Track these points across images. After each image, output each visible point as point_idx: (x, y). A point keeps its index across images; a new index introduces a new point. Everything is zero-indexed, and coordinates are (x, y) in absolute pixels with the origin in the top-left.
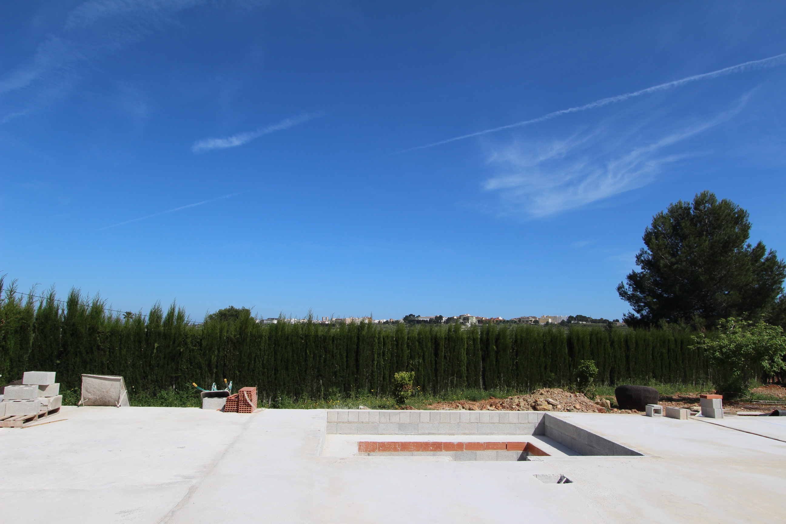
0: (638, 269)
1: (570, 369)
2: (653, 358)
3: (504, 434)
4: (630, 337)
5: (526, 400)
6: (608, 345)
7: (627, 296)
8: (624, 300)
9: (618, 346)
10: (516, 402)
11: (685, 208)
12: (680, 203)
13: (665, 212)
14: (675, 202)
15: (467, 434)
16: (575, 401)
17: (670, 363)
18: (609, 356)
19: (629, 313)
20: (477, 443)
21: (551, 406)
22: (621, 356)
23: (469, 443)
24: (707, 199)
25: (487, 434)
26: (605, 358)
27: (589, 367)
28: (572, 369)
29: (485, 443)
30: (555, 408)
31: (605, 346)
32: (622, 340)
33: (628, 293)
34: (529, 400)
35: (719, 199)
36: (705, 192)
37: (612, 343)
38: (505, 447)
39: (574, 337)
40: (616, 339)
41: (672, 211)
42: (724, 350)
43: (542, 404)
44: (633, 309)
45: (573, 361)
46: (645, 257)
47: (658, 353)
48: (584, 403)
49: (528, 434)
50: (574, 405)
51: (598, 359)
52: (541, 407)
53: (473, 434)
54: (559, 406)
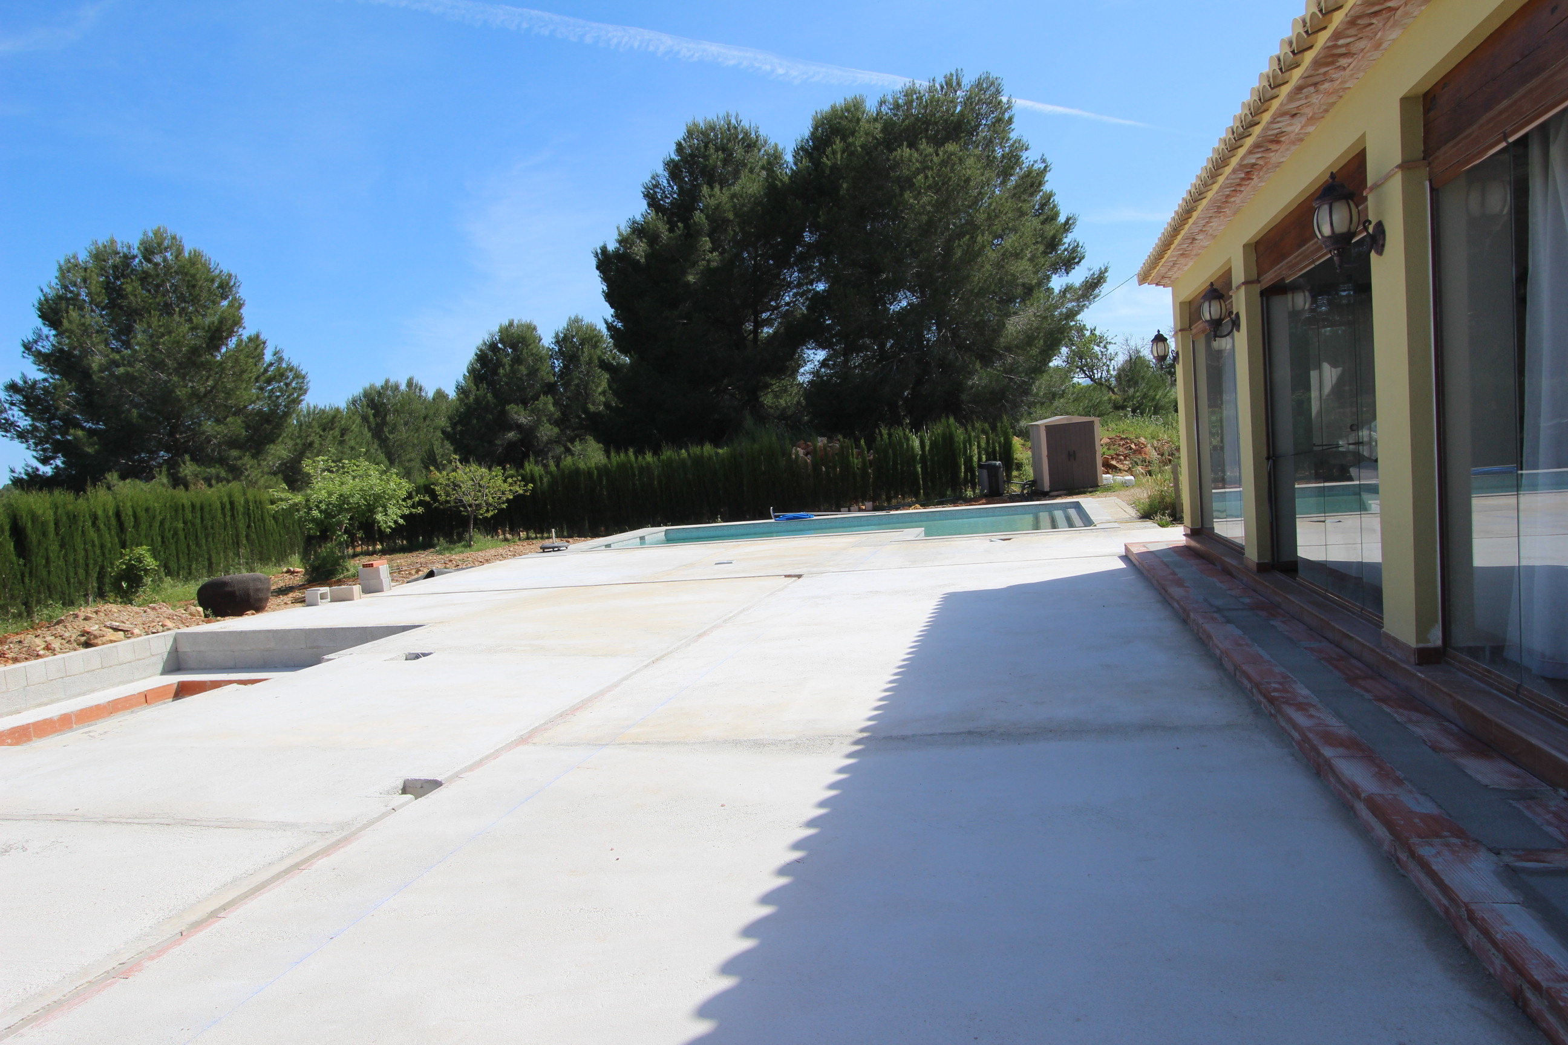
0: (35, 373)
1: (23, 582)
2: (163, 542)
3: (114, 685)
4: (123, 507)
5: (60, 636)
6: (89, 524)
7: (17, 431)
8: (8, 439)
9: (105, 525)
10: (39, 644)
11: (126, 256)
12: (113, 242)
13: (83, 257)
14: (102, 240)
15: (46, 704)
16: (159, 617)
17: (188, 546)
18: (94, 545)
19: (28, 466)
20: (96, 706)
21: (122, 633)
22: (112, 544)
23: (82, 710)
24: (166, 243)
25: (84, 694)
26: (86, 550)
27: (143, 558)
28: (27, 580)
29: (109, 702)
30: (130, 635)
31: (83, 527)
32: (111, 513)
33: (18, 424)
34: (67, 634)
35: (188, 248)
36: (159, 229)
37: (95, 518)
38: (144, 700)
39: (24, 515)
40: (100, 513)
41: (99, 256)
42: (323, 506)
43: (104, 633)
44: (34, 457)
45: (28, 565)
46: (45, 347)
47: (169, 531)
48: (175, 617)
49: (155, 675)
50: (160, 624)
51: (75, 555)
52: (104, 639)
53: (58, 700)
54: (136, 631)
